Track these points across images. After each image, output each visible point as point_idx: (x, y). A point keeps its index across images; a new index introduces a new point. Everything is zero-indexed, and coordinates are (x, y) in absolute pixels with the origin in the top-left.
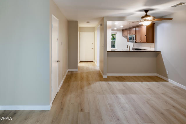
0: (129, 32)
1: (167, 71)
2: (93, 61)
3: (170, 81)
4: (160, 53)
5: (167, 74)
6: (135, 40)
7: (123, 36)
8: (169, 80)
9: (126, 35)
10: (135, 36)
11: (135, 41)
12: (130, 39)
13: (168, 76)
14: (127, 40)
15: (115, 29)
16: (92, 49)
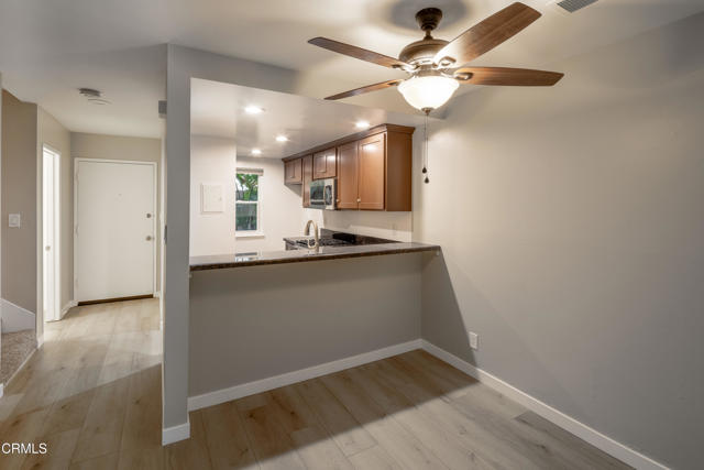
0: (308, 169)
1: (473, 336)
2: (151, 296)
3: (487, 378)
4: (438, 253)
5: (473, 345)
6: (336, 198)
7: (285, 184)
8: (483, 374)
9: (298, 179)
10: (336, 182)
11: (336, 204)
12: (313, 197)
13: (478, 356)
14: (301, 199)
15: (256, 152)
16: (149, 238)
